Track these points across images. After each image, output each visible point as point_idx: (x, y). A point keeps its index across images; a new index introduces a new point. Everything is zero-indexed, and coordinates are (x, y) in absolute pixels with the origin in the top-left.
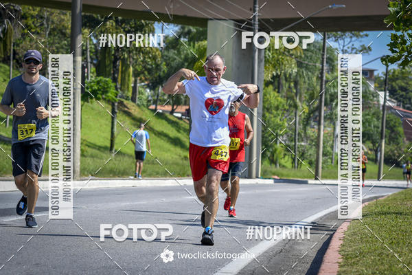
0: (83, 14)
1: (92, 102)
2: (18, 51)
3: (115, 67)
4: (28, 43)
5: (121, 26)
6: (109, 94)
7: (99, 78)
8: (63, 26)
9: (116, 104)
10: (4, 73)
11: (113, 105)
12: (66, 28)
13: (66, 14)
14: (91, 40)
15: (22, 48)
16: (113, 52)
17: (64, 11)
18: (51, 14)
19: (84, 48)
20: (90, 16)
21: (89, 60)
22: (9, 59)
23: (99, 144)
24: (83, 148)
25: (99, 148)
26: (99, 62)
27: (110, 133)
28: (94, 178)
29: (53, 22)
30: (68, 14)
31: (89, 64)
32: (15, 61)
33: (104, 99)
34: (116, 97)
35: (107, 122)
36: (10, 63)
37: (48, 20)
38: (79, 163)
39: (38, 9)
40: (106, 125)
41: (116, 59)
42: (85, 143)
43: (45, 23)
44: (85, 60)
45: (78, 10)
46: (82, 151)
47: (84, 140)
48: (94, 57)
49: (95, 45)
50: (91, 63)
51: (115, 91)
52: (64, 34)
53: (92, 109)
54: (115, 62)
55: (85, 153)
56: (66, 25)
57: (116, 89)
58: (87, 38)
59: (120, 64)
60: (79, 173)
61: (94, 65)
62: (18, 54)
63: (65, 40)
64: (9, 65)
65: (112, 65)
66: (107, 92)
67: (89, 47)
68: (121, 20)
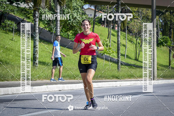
0: (156, 10)
1: (160, 47)
2: (129, 26)
3: (170, 32)
4: (133, 23)
5: (172, 14)
6: (168, 43)
7: (164, 37)
8: (148, 15)
9: (171, 47)
10: (123, 36)
11: (170, 48)
12: (149, 16)
13: (149, 10)
14: (159, 21)
15: (131, 25)
16: (169, 25)
17: (148, 9)
18: (143, 10)
19: (157, 24)
20: (159, 11)
21: (159, 29)
22: (126, 30)
23: (164, 64)
24: (158, 66)
25: (165, 66)
26: (163, 30)
27: (169, 60)
28: (163, 79)
29: (143, 14)
30: (150, 10)
31: (159, 31)
32: (128, 30)
33: (166, 46)
34: (171, 44)
35: (167, 55)
36: (126, 31)
37: (141, 13)
38: (156, 73)
39: (137, 8)
40: (167, 56)
41: (171, 28)
42: (158, 64)
43: (140, 14)
44: (157, 29)
45: (154, 8)
46: (157, 68)
47: (158, 63)
48: (161, 28)
49: (161, 23)
50: (160, 30)
51: (170, 42)
52: (148, 19)
53: (161, 50)
54: (170, 30)
55: (159, 69)
56: (149, 15)
57: (171, 41)
58: (158, 20)
59: (172, 30)
60: (156, 77)
61: (161, 31)
62: (129, 28)
63: (149, 21)
64: (126, 33)
65: (169, 31)
66: (167, 42)
67: (159, 23)
68: (172, 12)
